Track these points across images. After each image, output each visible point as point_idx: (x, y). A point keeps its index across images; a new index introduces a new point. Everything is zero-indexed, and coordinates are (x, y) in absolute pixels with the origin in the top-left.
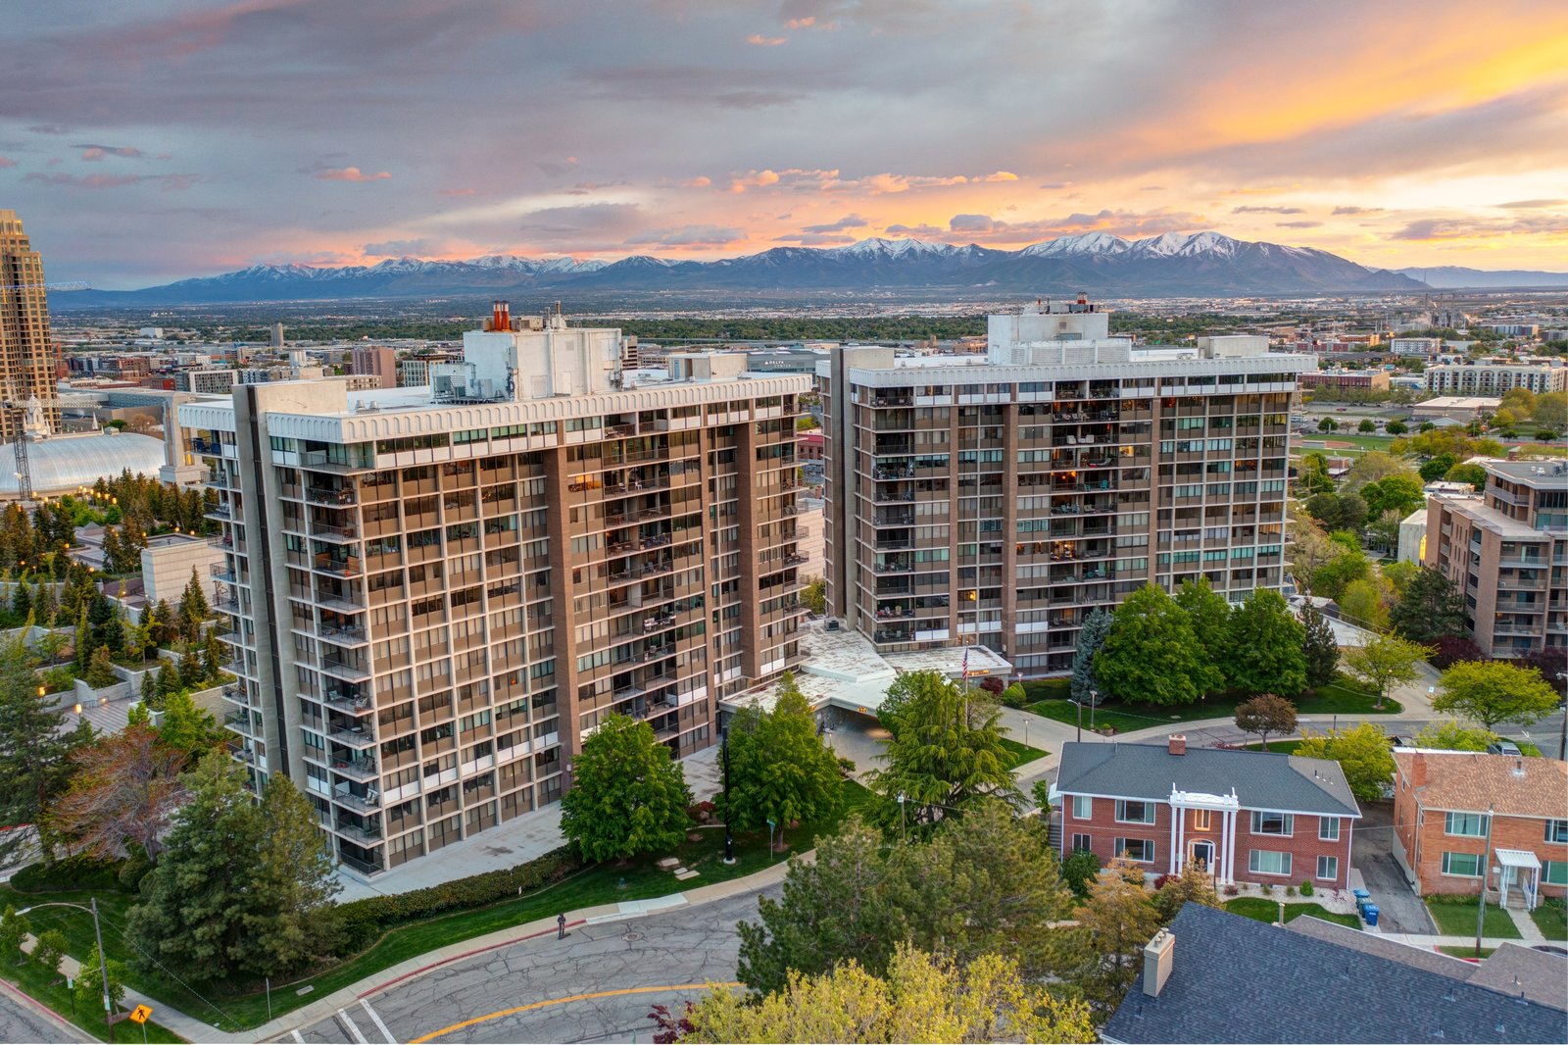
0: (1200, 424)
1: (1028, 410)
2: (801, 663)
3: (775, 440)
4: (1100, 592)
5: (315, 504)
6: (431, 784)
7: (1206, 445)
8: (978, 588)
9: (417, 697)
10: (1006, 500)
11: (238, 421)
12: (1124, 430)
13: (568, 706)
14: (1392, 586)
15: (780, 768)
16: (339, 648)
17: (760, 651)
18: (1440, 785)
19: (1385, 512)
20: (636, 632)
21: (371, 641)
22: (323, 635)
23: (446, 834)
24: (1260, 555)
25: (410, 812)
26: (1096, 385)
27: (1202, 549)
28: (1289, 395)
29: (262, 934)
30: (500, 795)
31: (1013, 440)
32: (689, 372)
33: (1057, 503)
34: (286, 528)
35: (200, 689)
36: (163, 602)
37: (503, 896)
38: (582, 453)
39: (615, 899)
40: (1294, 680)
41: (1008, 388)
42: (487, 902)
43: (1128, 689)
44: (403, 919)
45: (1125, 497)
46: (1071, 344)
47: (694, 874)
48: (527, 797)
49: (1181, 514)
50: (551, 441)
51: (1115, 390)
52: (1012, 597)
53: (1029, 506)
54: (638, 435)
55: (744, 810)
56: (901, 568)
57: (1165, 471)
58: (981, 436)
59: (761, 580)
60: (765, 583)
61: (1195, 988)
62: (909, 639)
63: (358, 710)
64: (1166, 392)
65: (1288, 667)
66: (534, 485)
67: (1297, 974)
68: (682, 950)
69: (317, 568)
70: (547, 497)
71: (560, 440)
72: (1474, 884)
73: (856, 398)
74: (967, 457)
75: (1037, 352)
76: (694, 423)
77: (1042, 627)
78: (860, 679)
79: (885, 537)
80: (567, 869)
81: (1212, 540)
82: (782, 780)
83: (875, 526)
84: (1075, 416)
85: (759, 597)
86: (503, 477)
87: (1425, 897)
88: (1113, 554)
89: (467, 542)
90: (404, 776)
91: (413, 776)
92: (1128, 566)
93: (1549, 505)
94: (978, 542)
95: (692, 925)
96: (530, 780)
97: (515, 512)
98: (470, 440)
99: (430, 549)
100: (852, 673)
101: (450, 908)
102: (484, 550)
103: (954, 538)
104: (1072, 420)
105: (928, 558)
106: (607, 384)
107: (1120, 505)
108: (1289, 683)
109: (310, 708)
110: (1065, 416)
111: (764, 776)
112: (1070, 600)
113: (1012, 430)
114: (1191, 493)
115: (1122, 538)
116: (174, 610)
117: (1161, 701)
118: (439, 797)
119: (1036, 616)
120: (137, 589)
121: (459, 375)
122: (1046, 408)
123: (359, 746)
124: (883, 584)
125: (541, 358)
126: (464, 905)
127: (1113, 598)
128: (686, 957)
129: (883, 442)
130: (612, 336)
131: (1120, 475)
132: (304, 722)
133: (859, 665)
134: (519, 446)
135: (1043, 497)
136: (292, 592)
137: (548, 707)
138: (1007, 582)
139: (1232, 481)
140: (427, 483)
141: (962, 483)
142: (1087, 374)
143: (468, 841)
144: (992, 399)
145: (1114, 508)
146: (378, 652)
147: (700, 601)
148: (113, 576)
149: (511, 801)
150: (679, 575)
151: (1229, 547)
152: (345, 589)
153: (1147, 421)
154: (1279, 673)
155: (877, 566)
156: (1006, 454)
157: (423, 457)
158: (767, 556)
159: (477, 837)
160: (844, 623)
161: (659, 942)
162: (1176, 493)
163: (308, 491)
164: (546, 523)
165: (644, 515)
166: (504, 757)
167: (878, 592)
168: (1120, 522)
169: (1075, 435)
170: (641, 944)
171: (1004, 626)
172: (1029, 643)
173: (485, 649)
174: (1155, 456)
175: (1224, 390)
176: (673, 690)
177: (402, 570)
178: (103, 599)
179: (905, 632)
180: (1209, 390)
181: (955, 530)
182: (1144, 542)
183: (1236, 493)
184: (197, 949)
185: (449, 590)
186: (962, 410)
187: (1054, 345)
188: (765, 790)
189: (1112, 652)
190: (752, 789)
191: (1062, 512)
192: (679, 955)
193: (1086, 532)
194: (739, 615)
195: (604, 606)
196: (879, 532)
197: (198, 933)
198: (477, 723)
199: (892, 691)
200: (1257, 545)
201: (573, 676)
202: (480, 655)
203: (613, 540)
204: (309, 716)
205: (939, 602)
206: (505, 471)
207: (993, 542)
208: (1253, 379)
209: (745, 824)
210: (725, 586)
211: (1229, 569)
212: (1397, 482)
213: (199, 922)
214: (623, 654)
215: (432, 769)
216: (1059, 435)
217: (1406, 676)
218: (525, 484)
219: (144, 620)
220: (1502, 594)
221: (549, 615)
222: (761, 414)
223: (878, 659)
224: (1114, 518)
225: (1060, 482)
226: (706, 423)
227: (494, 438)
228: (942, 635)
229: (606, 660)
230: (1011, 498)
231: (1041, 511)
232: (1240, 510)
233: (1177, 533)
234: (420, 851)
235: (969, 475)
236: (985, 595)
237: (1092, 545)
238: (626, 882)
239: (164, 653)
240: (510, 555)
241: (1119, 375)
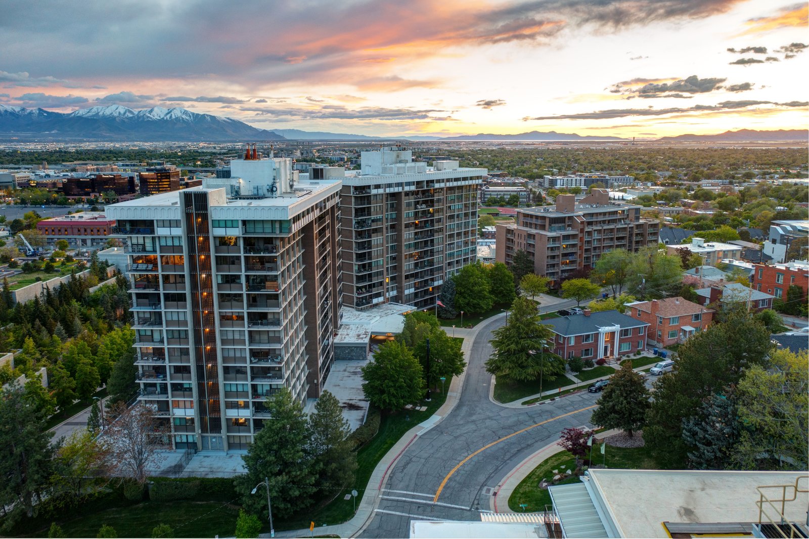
0: (454, 198)
1: (407, 194)
4: (429, 272)
5: (251, 255)
7: (457, 205)
8: (390, 276)
10: (400, 235)
11: (182, 212)
16: (259, 331)
21: (283, 325)
22: (251, 327)
24: (471, 251)
26: (428, 182)
27: (455, 250)
28: (477, 185)
31: (403, 208)
33: (416, 235)
34: (218, 271)
38: (316, 221)
41: (401, 184)
45: (436, 230)
46: (406, 165)
47: (425, 407)
49: (449, 236)
51: (433, 184)
52: (403, 278)
53: (408, 235)
54: (323, 211)
56: (366, 270)
58: (389, 207)
62: (369, 303)
63: (280, 363)
69: (249, 290)
70: (305, 244)
71: (314, 215)
77: (412, 290)
79: (359, 257)
81: (458, 246)
83: (355, 251)
84: (421, 196)
88: (433, 255)
93: (556, 223)
94: (389, 255)
95: (461, 423)
97: (300, 254)
103: (385, 254)
104: (419, 198)
105: (376, 264)
107: (435, 234)
110: (417, 196)
112: (419, 278)
113: (402, 203)
114: (452, 227)
115: (435, 248)
117: (483, 311)
119: (411, 286)
122: (413, 193)
124: (359, 279)
127: (432, 275)
128: (482, 432)
129: (359, 212)
131: (435, 221)
136: (221, 307)
138: (401, 272)
139: (463, 221)
141: (386, 229)
142: (425, 178)
144: (396, 190)
151: (463, 248)
153: (442, 197)
155: (356, 271)
156: (400, 214)
161: (462, 431)
163: (246, 248)
165: (323, 251)
168: (435, 242)
169: (420, 205)
170: (457, 434)
171: (399, 292)
172: (410, 298)
174: (445, 212)
179: (368, 300)
180: (458, 183)
181: (385, 250)
183: (464, 226)
186: (387, 195)
187: (401, 165)
191: (418, 239)
193: (424, 247)
196: (357, 254)
199: (404, 323)
200: (470, 247)
204: (232, 375)
205: (381, 284)
207: (395, 255)
211: (463, 258)
214: (322, 322)
216: (415, 205)
220: (548, 257)
224: (433, 240)
226: (330, 205)
228: (381, 299)
230: (403, 234)
231: (412, 239)
232: (465, 233)
233: (448, 245)
236: (392, 279)
237: (425, 253)
241: (434, 178)
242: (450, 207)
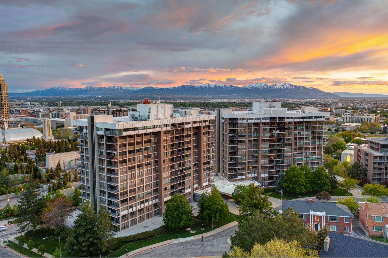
0: (303, 128)
1: (264, 124)
2: (211, 183)
3: (207, 130)
4: (280, 167)
5: (107, 143)
6: (131, 210)
7: (305, 133)
8: (252, 166)
9: (129, 189)
10: (259, 145)
11: (88, 124)
12: (286, 129)
13: (161, 192)
14: (344, 167)
15: (215, 207)
16: (110, 177)
17: (203, 180)
18: (371, 210)
19: (338, 150)
20: (176, 175)
21: (119, 176)
22: (107, 174)
23: (134, 223)
24: (317, 159)
25: (126, 217)
26: (280, 118)
27: (304, 157)
28: (323, 121)
29: (99, 245)
30: (145, 213)
31: (261, 131)
32: (186, 115)
33: (270, 146)
34: (99, 149)
35: (62, 189)
36: (51, 168)
37: (151, 237)
38: (166, 132)
39: (177, 237)
40: (328, 188)
41: (259, 119)
42: (147, 238)
43: (289, 190)
44: (128, 242)
45: (286, 145)
46: (273, 109)
47: (195, 232)
48: (151, 214)
49: (299, 149)
50: (160, 130)
51: (284, 120)
52: (260, 168)
53: (264, 146)
54: (178, 128)
55: (207, 217)
56: (234, 161)
57: (295, 138)
58: (253, 130)
59: (203, 163)
60: (204, 164)
61: (335, 249)
62: (236, 178)
63: (116, 192)
64: (296, 120)
65: (326, 185)
66: (155, 140)
67: (358, 246)
68: (196, 249)
69: (107, 158)
70: (158, 142)
71: (162, 129)
72: (381, 233)
73: (223, 121)
74: (250, 135)
75: (265, 110)
76: (190, 126)
77: (267, 175)
78: (226, 187)
79: (230, 154)
80: (165, 231)
81: (306, 155)
82: (216, 209)
83: (228, 151)
84: (274, 125)
85: (203, 167)
86: (148, 138)
87: (369, 236)
88: (283, 158)
89: (141, 153)
90: (125, 208)
91: (127, 209)
92: (287, 161)
93: (384, 148)
94: (252, 155)
95: (197, 243)
96: (152, 210)
97: (151, 146)
98: (143, 128)
99: (133, 154)
100: (224, 186)
101: (139, 239)
102: (144, 155)
103: (247, 154)
104: (274, 126)
105: (241, 159)
106: (170, 116)
107: (285, 147)
108: (327, 189)
109: (103, 192)
110: (272, 125)
111: (212, 209)
112: (274, 169)
113: (260, 129)
114: (301, 144)
115: (285, 154)
116: (54, 170)
117: (297, 193)
118: (133, 213)
119: (265, 173)
120: (44, 165)
121: (136, 114)
122: (268, 124)
123: (115, 201)
124: (230, 165)
125: (156, 110)
126: (142, 239)
127: (283, 168)
128: (198, 251)
129: (231, 131)
130: (171, 105)
131: (285, 140)
132: (101, 195)
133: (225, 184)
134: (153, 130)
135: (267, 144)
136: (100, 164)
137: (156, 192)
138: (259, 164)
139: (311, 141)
140: (132, 139)
141: (249, 141)
142: (278, 116)
143: (138, 224)
144: (256, 121)
145: (284, 147)
146: (121, 179)
147: (190, 168)
148: (38, 162)
149: (148, 215)
150: (186, 162)
151: (310, 157)
152: (113, 163)
153: (291, 127)
154: (324, 186)
155: (229, 160)
156: (259, 134)
157: (133, 133)
158: (204, 157)
159: (140, 224)
160: (219, 174)
161: (191, 247)
162: (298, 144)
163: (106, 140)
164: (158, 149)
165: (179, 147)
166: (147, 204)
167: (229, 167)
168: (285, 151)
169: (275, 130)
170: (186, 248)
171: (258, 175)
172: (264, 179)
173: (143, 178)
174: (293, 135)
175: (309, 120)
176: (184, 189)
177: (126, 159)
178: (36, 167)
179: (235, 176)
180: (305, 120)
181: (247, 152)
182: (291, 155)
183: (312, 144)
184: (83, 248)
185: (136, 164)
186: (249, 124)
187: (269, 109)
188: (212, 212)
189: (286, 181)
190: (208, 212)
191: (271, 148)
192: (196, 250)
193: (277, 153)
194: (198, 172)
195: (170, 168)
196: (229, 152)
197: (83, 244)
198: (141, 196)
199: (235, 190)
200: (316, 156)
201: (163, 185)
202: (142, 179)
203: (172, 153)
204: (102, 194)
205: (244, 169)
206: (149, 136)
207: (256, 155)
208: (316, 117)
209: (207, 220)
210: (195, 164)
211: (310, 162)
212: (340, 143)
213: (83, 242)
214: (173, 180)
215: (131, 207)
216: (271, 130)
217: (354, 188)
218: (153, 139)
219: (47, 172)
220: (374, 168)
221: (158, 171)
222: (204, 124)
223: (229, 183)
224: (284, 150)
225: (271, 141)
226: (192, 126)
227: (148, 129)
228: (244, 177)
229: (170, 181)
230: (260, 144)
231: (267, 148)
232: (312, 148)
233: (298, 153)
234: (128, 227)
235: (250, 139)
236: (254, 167)
237: (278, 156)
238: (179, 234)
239: (51, 181)
240: (149, 156)
241: (285, 116)
242: (300, 132)
